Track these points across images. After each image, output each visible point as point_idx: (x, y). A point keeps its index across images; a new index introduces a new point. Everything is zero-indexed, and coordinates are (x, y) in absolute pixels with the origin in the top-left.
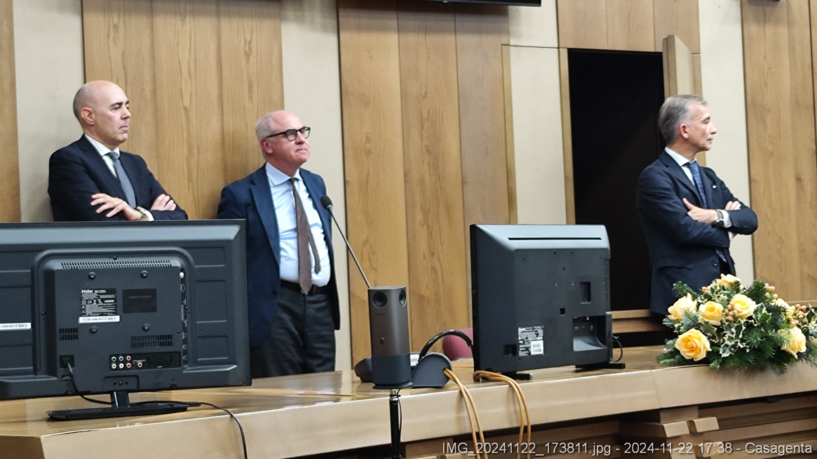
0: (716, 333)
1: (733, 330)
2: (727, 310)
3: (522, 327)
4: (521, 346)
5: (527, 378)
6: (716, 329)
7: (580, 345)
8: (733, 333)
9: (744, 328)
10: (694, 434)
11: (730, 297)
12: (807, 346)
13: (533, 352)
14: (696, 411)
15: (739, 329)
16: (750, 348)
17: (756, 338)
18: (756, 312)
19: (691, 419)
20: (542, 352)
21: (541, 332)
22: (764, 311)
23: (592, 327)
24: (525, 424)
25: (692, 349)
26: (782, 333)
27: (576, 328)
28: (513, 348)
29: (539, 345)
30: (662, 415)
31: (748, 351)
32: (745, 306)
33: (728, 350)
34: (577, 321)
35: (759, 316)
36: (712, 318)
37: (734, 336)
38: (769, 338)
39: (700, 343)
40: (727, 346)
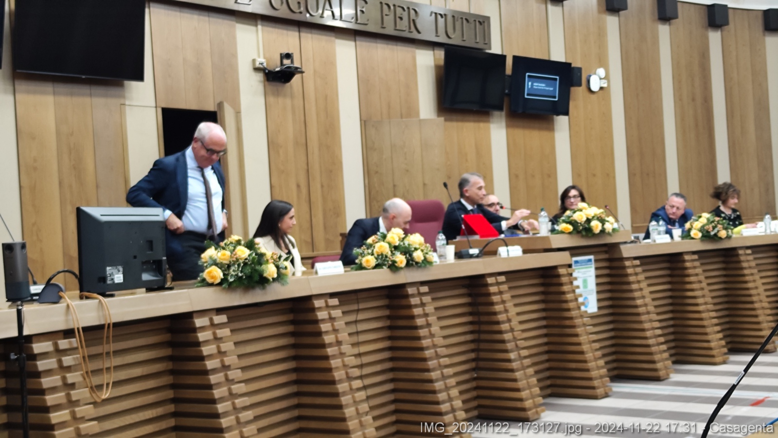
0: (225, 268)
1: (236, 266)
2: (233, 255)
3: (109, 266)
4: (108, 278)
5: (112, 296)
6: (227, 266)
7: (146, 277)
8: (236, 268)
9: (242, 265)
10: (212, 325)
11: (235, 247)
12: (278, 273)
13: (116, 281)
14: (215, 312)
15: (239, 265)
16: (245, 276)
17: (248, 270)
18: (249, 256)
19: (211, 316)
20: (122, 281)
21: (121, 269)
22: (254, 255)
23: (154, 267)
24: (109, 322)
25: (213, 277)
26: (264, 267)
27: (145, 267)
28: (103, 279)
29: (119, 277)
30: (195, 315)
31: (244, 277)
32: (243, 252)
33: (233, 277)
34: (144, 263)
35: (251, 258)
36: (224, 259)
37: (236, 269)
38: (256, 271)
39: (218, 274)
40: (232, 275)
